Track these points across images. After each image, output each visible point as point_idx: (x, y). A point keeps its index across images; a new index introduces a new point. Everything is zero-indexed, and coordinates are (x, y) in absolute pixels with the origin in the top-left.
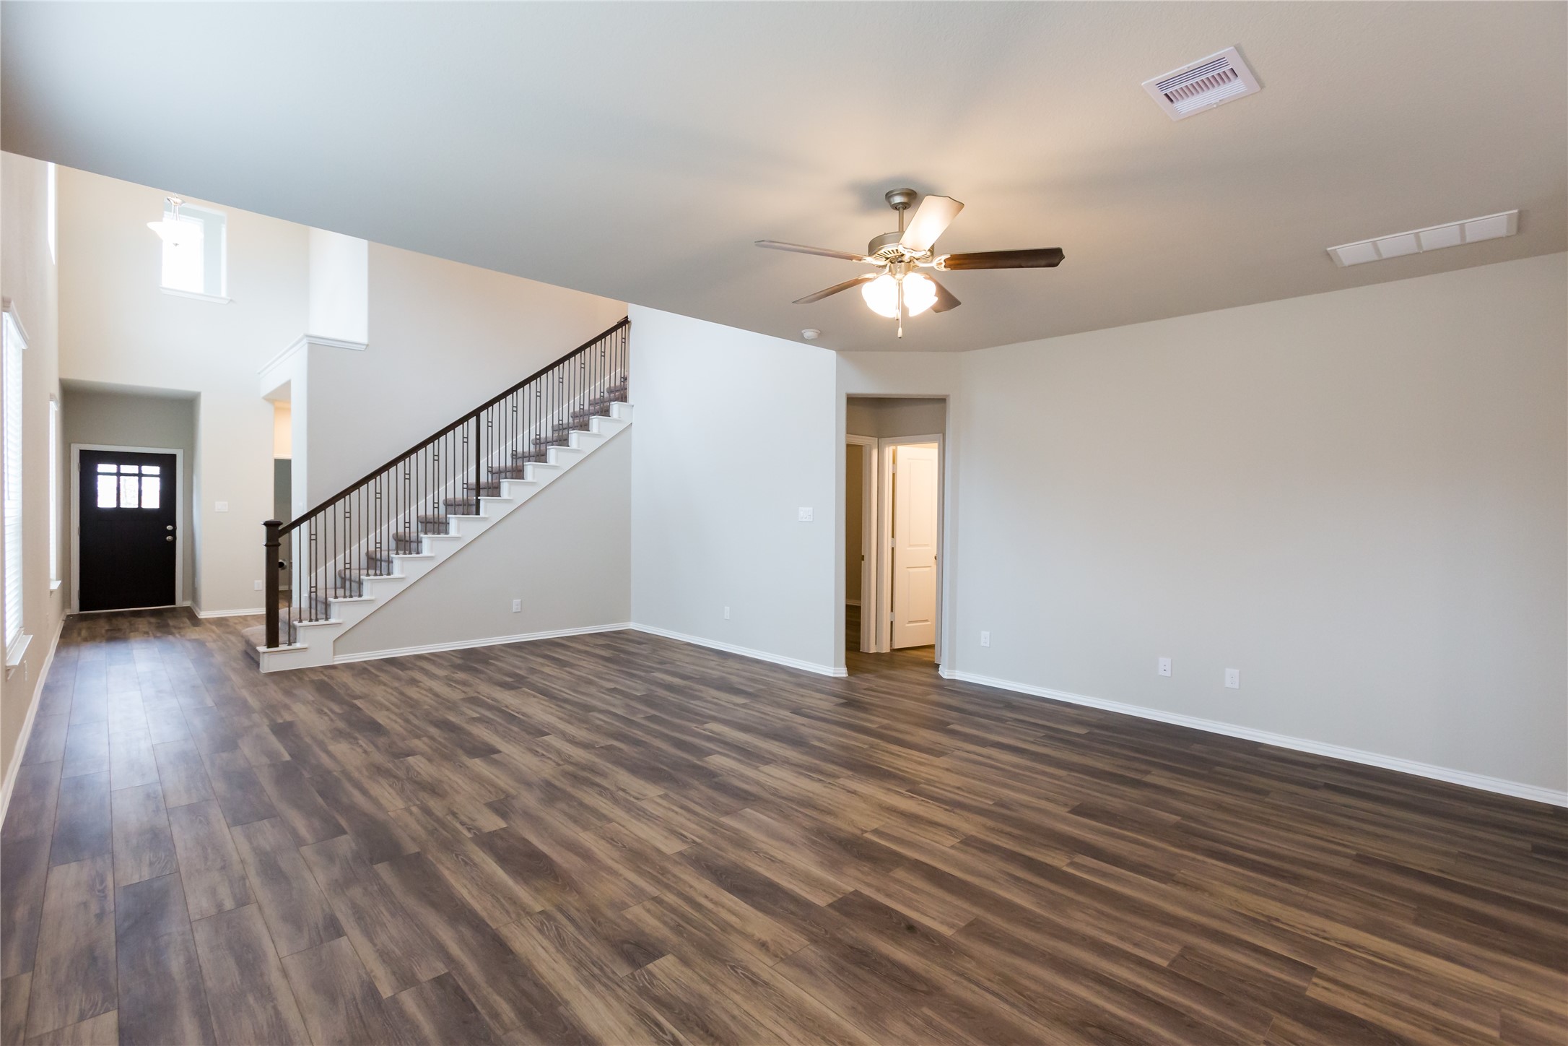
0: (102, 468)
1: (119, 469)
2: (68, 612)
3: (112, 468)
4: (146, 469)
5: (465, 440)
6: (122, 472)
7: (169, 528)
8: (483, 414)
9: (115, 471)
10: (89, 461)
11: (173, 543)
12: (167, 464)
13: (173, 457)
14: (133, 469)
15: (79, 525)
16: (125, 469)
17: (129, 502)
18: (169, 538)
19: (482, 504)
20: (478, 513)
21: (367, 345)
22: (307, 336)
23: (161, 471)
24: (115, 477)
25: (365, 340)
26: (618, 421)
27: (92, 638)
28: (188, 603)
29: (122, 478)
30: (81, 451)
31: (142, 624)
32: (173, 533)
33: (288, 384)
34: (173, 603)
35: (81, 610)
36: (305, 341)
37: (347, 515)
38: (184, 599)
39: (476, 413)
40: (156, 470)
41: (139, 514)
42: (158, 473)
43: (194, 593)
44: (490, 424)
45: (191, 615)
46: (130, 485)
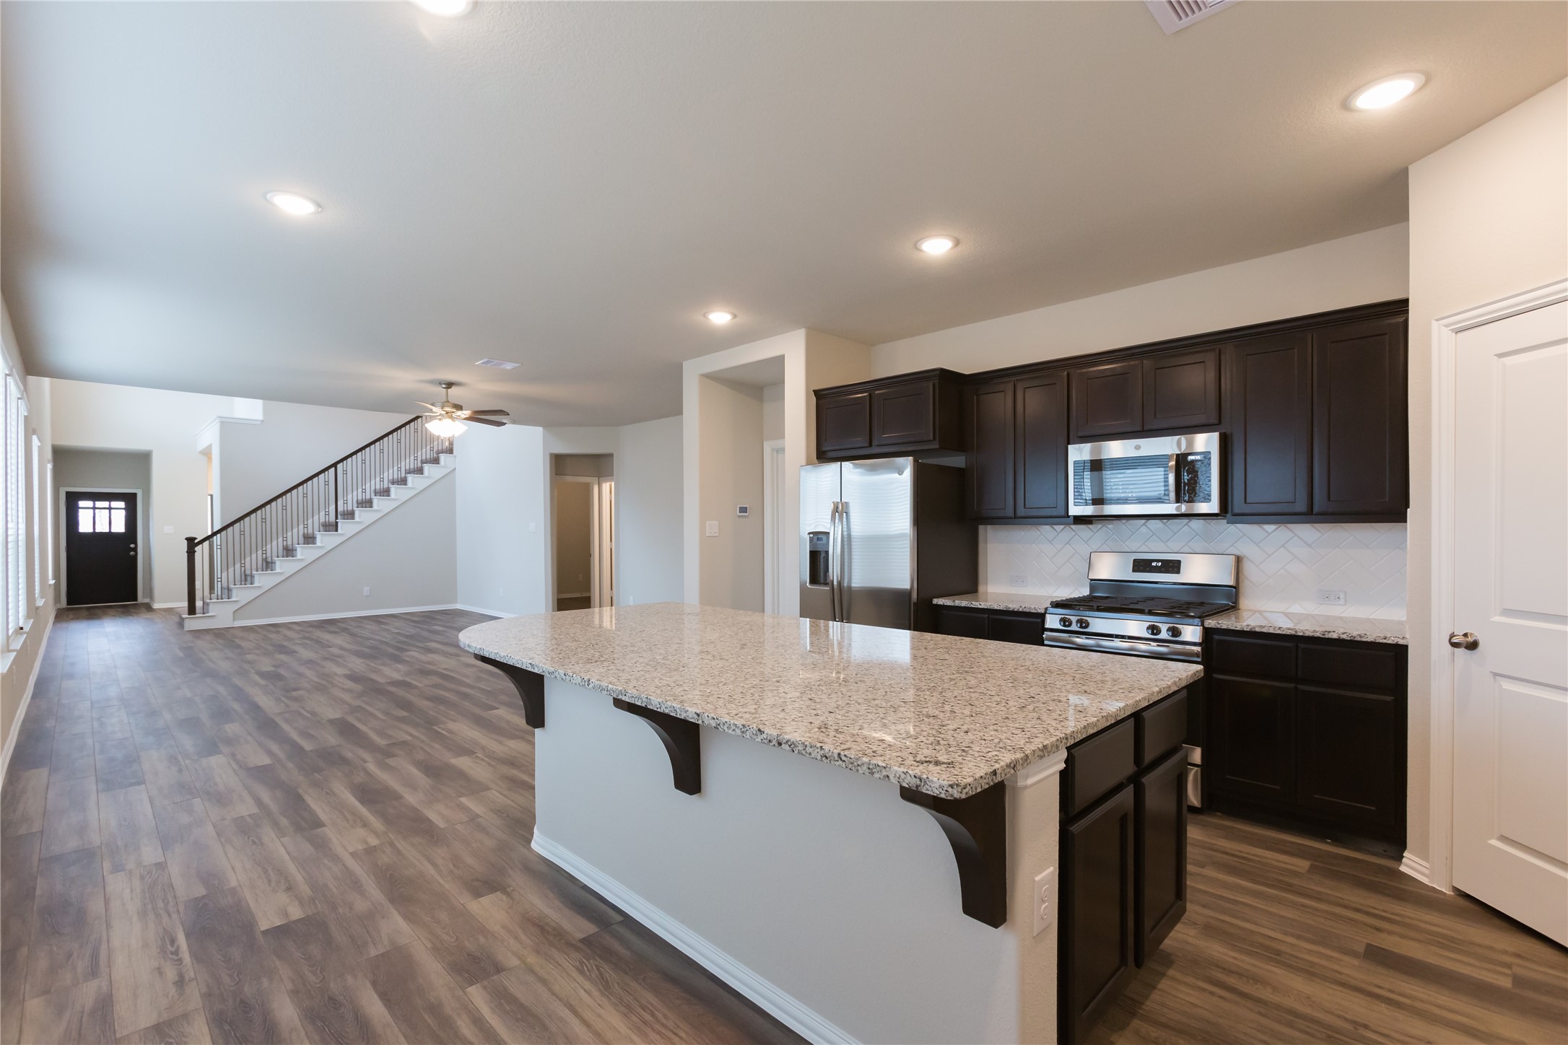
0: (82, 504)
1: (94, 504)
2: (59, 606)
3: (90, 504)
4: (114, 504)
5: (327, 483)
6: (96, 506)
7: (132, 546)
8: (339, 466)
9: (92, 506)
10: (72, 500)
11: (135, 557)
12: (130, 500)
13: (135, 495)
14: (106, 504)
15: (65, 544)
16: (99, 504)
17: (102, 527)
18: (132, 553)
19: (339, 524)
20: (337, 531)
21: (262, 421)
22: (219, 417)
23: (125, 505)
24: (92, 510)
25: (260, 417)
26: (445, 467)
27: (77, 618)
28: (146, 600)
29: (96, 510)
30: (67, 492)
31: (111, 611)
32: (135, 550)
33: (210, 446)
34: (136, 600)
35: (68, 605)
36: (218, 420)
37: (242, 533)
38: (144, 597)
39: (335, 465)
40: (122, 504)
41: (110, 536)
42: (124, 506)
43: (150, 592)
44: (345, 472)
45: (148, 607)
46: (102, 516)
